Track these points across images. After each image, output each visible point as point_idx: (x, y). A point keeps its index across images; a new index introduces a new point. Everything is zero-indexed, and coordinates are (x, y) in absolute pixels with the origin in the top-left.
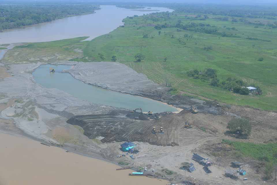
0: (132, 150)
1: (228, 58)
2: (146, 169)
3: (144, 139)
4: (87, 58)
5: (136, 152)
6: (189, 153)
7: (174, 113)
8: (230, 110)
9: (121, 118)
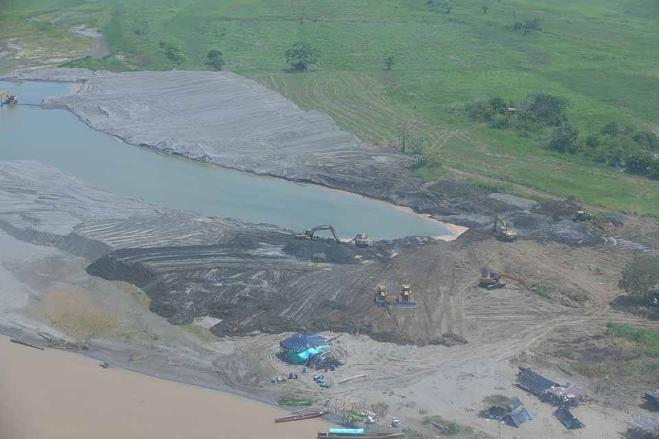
0: (319, 360)
1: (598, 58)
2: (370, 418)
3: (351, 325)
4: (120, 57)
5: (331, 363)
6: (505, 366)
7: (440, 240)
8: (620, 230)
9: (266, 257)
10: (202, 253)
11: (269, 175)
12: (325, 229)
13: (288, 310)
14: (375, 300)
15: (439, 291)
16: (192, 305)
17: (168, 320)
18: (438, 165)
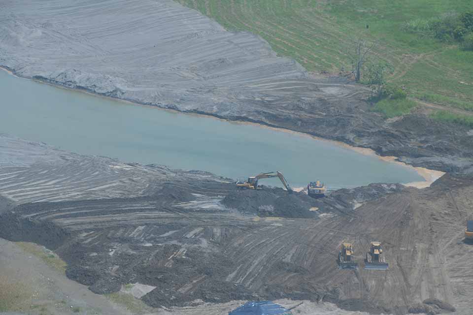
3: (312, 290)
7: (411, 188)
9: (202, 211)
10: (124, 207)
11: (196, 112)
12: (272, 176)
13: (234, 274)
14: (338, 261)
15: (415, 248)
16: (118, 270)
17: (89, 289)
18: (402, 96)
